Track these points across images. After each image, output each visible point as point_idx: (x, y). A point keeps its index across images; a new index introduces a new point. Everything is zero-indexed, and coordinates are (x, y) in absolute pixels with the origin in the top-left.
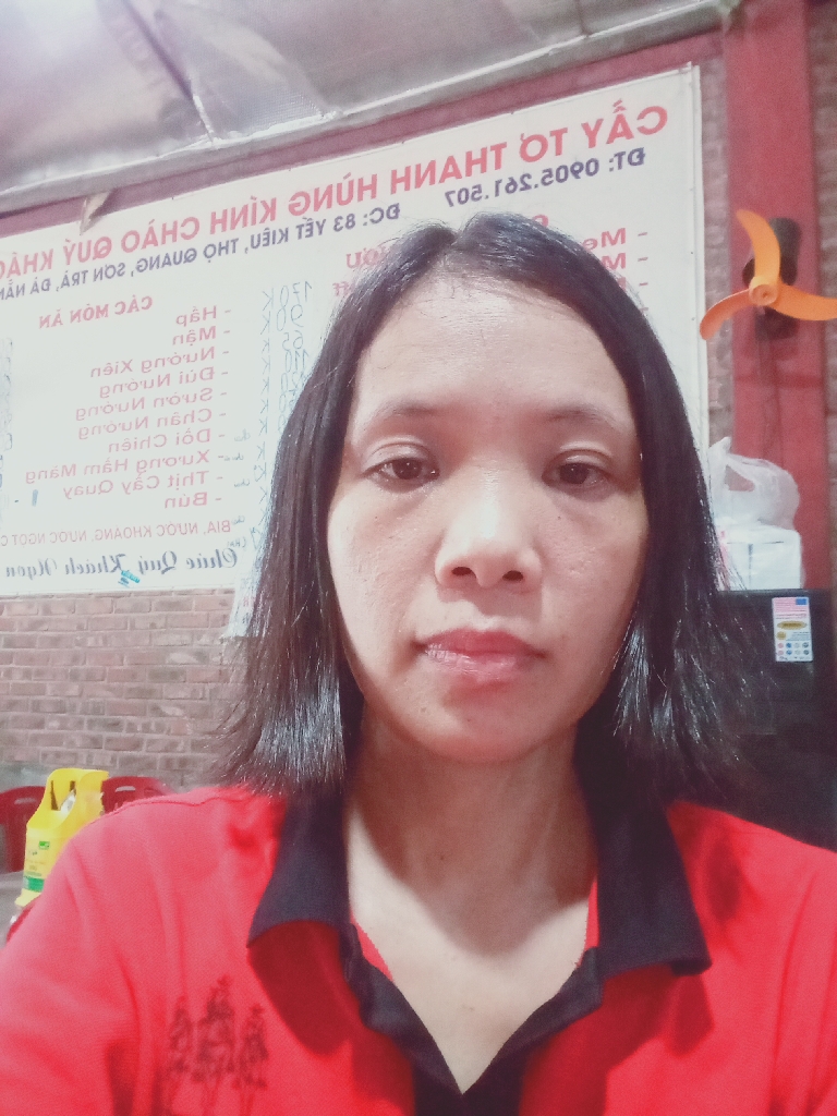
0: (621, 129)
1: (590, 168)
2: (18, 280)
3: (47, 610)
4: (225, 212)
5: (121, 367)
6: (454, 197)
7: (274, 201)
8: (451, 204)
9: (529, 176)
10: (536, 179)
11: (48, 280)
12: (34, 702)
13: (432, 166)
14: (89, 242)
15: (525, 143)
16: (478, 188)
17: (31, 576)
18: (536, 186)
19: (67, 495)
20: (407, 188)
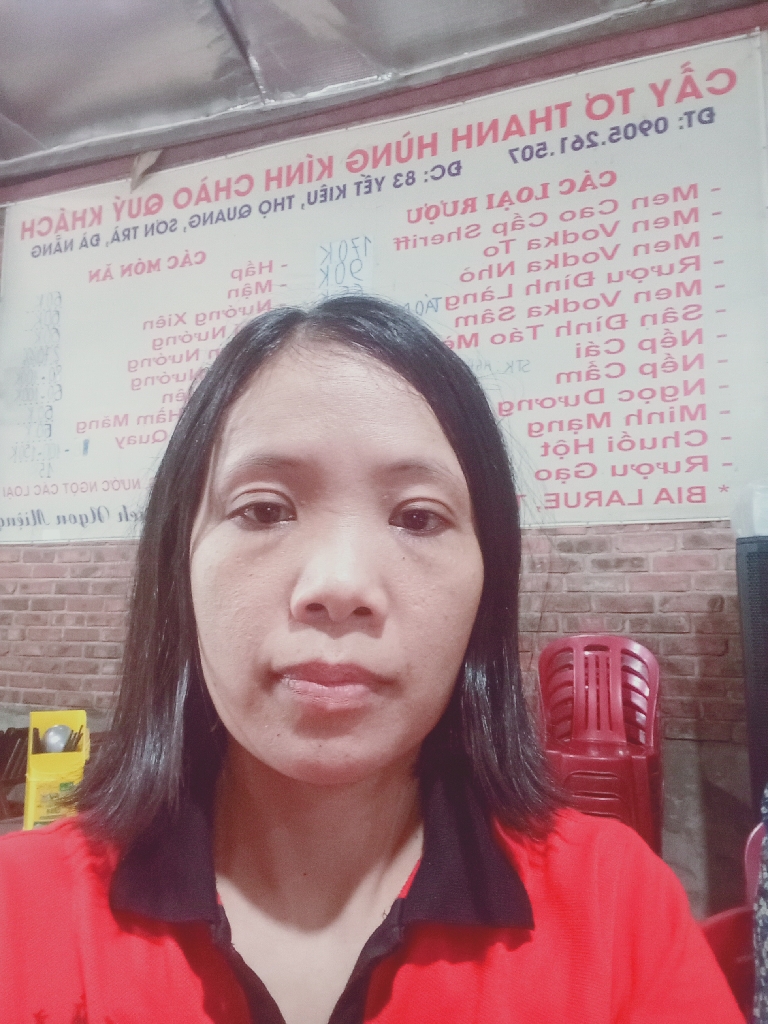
0: (689, 89)
1: (660, 126)
2: (66, 236)
3: (100, 557)
4: (280, 170)
5: (175, 319)
6: (518, 155)
7: (331, 159)
8: (515, 161)
10: (603, 136)
11: (97, 235)
12: (88, 647)
13: (494, 125)
14: (139, 200)
15: (591, 102)
16: (543, 146)
17: (82, 523)
18: (603, 143)
19: (120, 444)
20: (469, 146)
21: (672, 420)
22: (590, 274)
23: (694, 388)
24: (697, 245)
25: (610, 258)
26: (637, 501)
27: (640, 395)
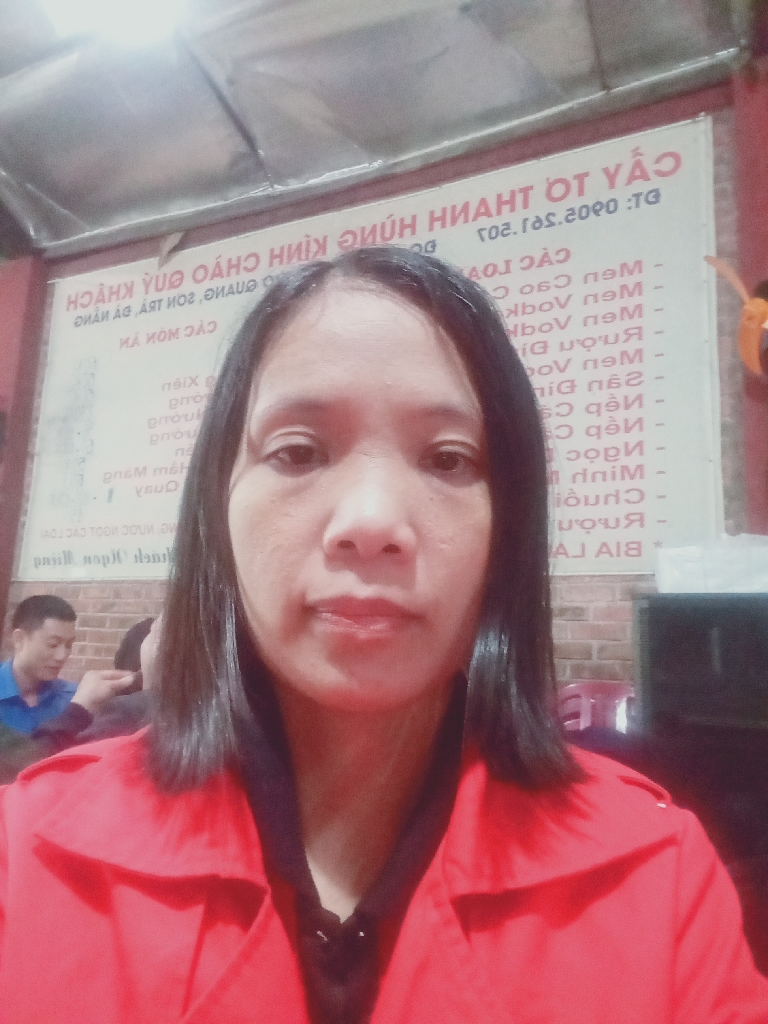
0: (639, 172)
1: (610, 207)
3: (117, 595)
4: (282, 248)
5: (189, 381)
6: (485, 234)
7: (325, 238)
8: (482, 239)
9: (553, 214)
10: (560, 216)
11: (128, 307)
13: (466, 206)
15: (551, 185)
16: (507, 226)
17: (105, 565)
18: (560, 223)
19: (138, 492)
20: (443, 226)
21: (614, 478)
22: (545, 343)
23: (634, 448)
24: (640, 316)
25: (562, 328)
26: (580, 554)
27: (586, 454)
